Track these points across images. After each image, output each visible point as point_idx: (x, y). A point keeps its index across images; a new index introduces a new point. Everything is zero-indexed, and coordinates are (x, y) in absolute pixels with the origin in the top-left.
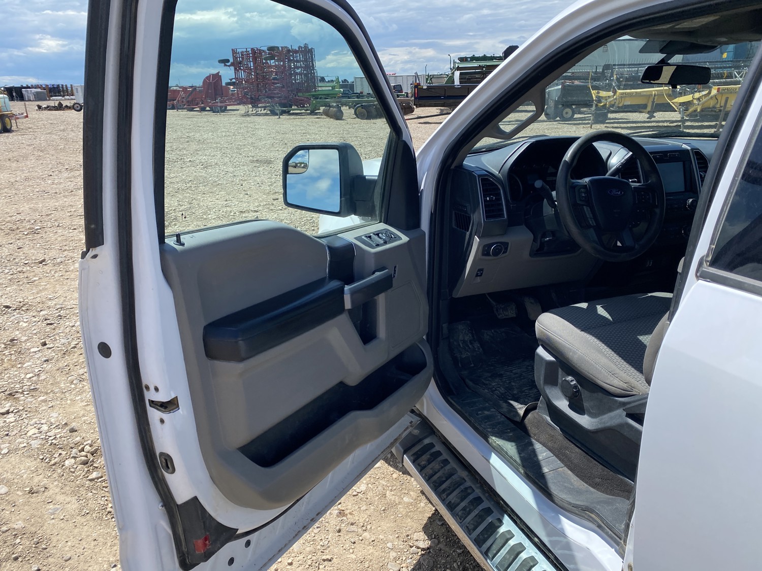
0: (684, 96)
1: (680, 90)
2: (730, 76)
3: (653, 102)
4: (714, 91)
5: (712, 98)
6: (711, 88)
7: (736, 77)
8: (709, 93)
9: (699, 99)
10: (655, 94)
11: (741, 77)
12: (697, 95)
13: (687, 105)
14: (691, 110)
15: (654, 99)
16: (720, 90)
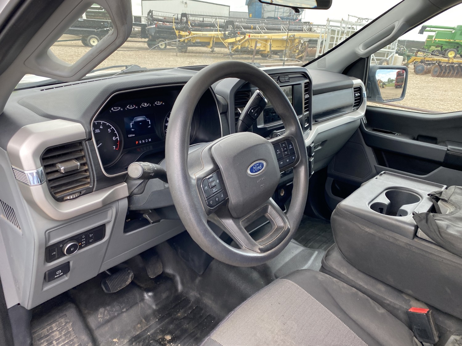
0: (231, 38)
1: (228, 35)
2: (255, 28)
3: (213, 41)
4: (247, 37)
5: (246, 41)
6: (246, 34)
7: (258, 29)
8: (245, 37)
9: (239, 41)
10: (214, 37)
11: (261, 29)
12: (238, 38)
13: (233, 44)
14: (235, 48)
15: (214, 39)
16: (251, 36)
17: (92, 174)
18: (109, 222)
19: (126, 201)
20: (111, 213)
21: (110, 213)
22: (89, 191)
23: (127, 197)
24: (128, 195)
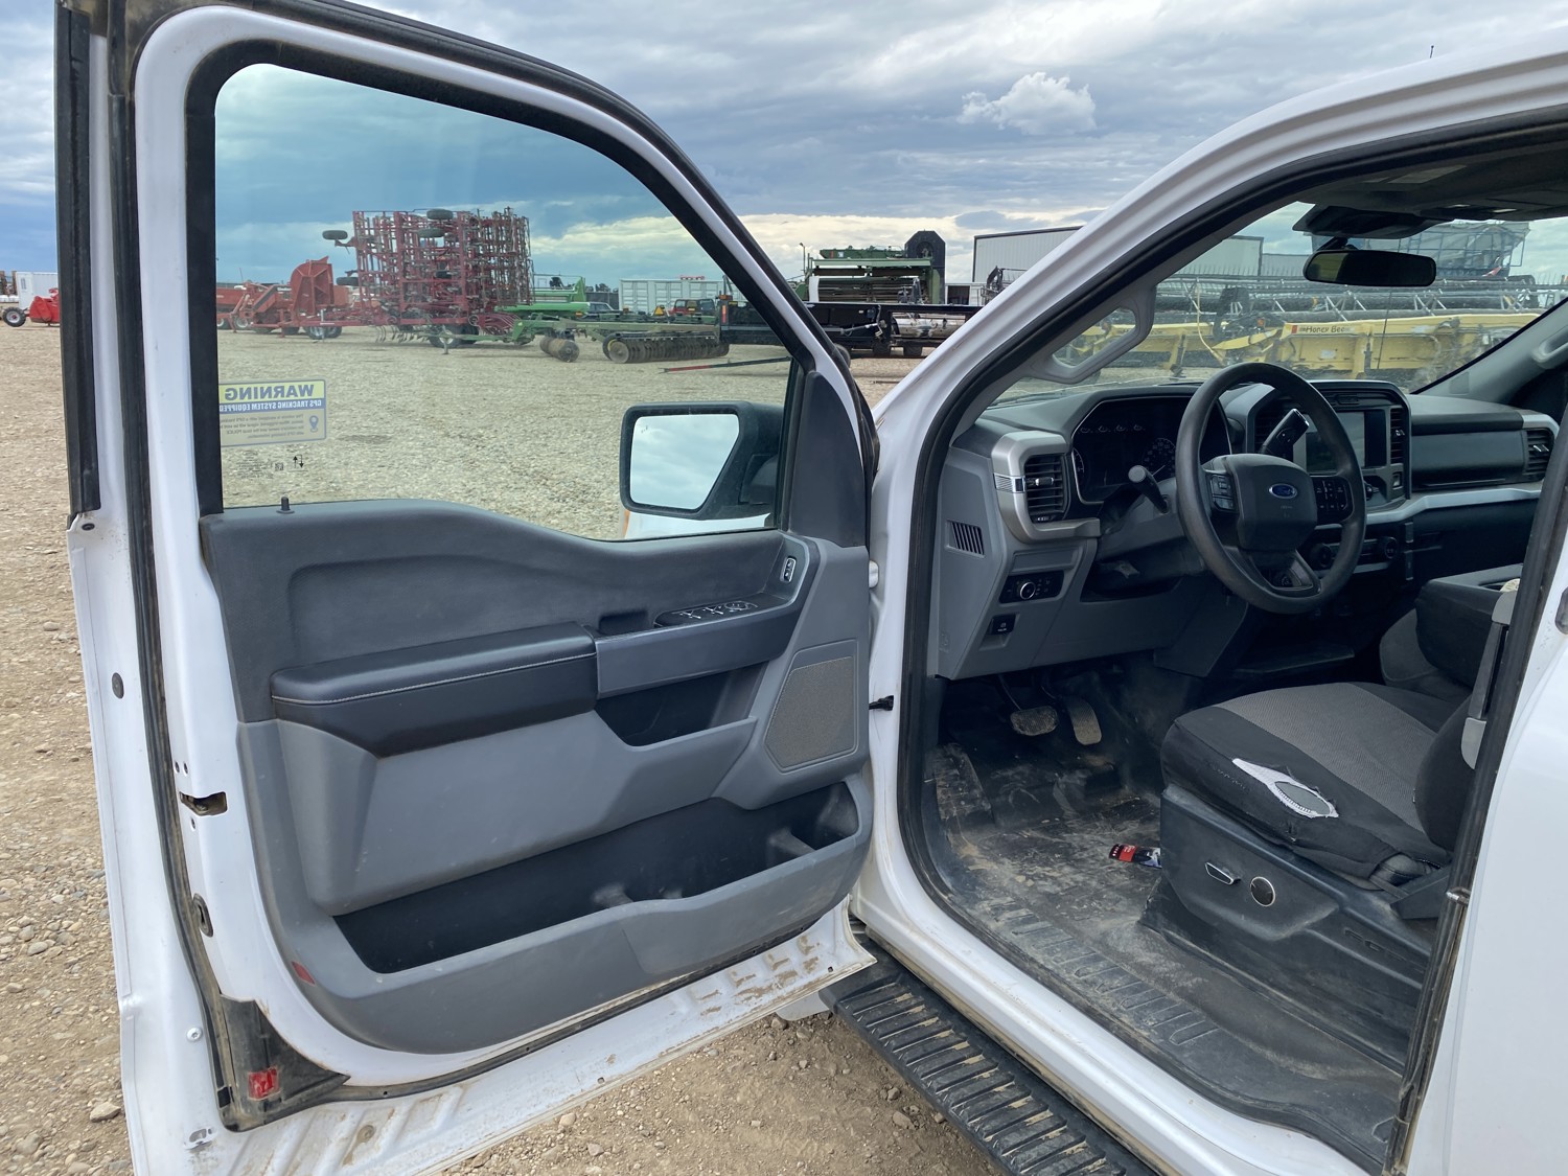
0: (1235, 338)
3: (1180, 349)
4: (1287, 333)
10: (1184, 335)
15: (1182, 344)
16: (1298, 329)
17: (1066, 495)
18: (1070, 568)
19: (1095, 542)
20: (1078, 555)
21: (1075, 554)
22: (1058, 518)
23: (1098, 538)
24: (1098, 534)
